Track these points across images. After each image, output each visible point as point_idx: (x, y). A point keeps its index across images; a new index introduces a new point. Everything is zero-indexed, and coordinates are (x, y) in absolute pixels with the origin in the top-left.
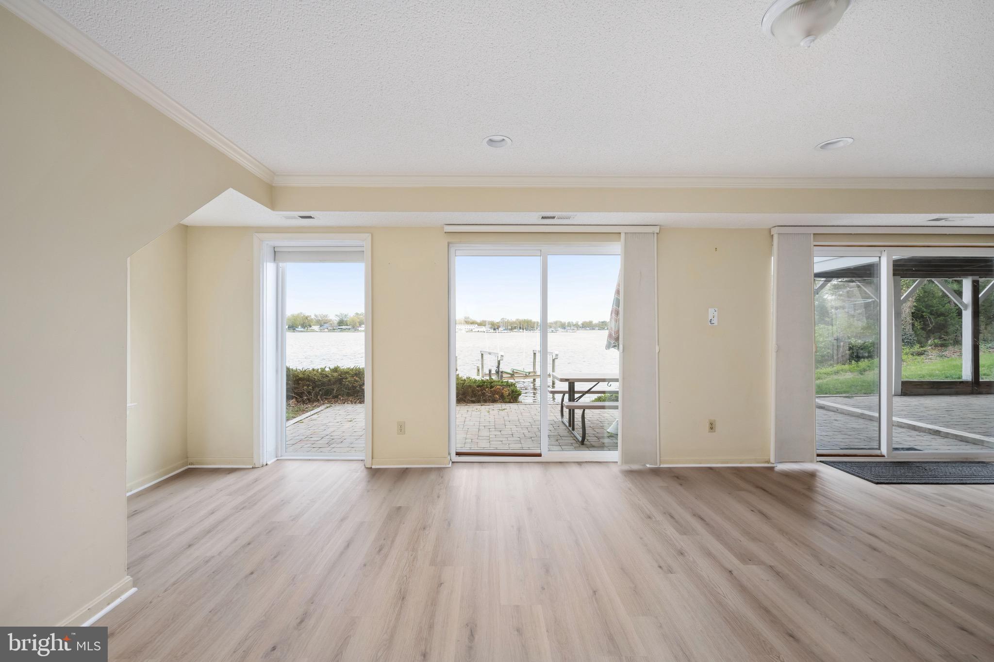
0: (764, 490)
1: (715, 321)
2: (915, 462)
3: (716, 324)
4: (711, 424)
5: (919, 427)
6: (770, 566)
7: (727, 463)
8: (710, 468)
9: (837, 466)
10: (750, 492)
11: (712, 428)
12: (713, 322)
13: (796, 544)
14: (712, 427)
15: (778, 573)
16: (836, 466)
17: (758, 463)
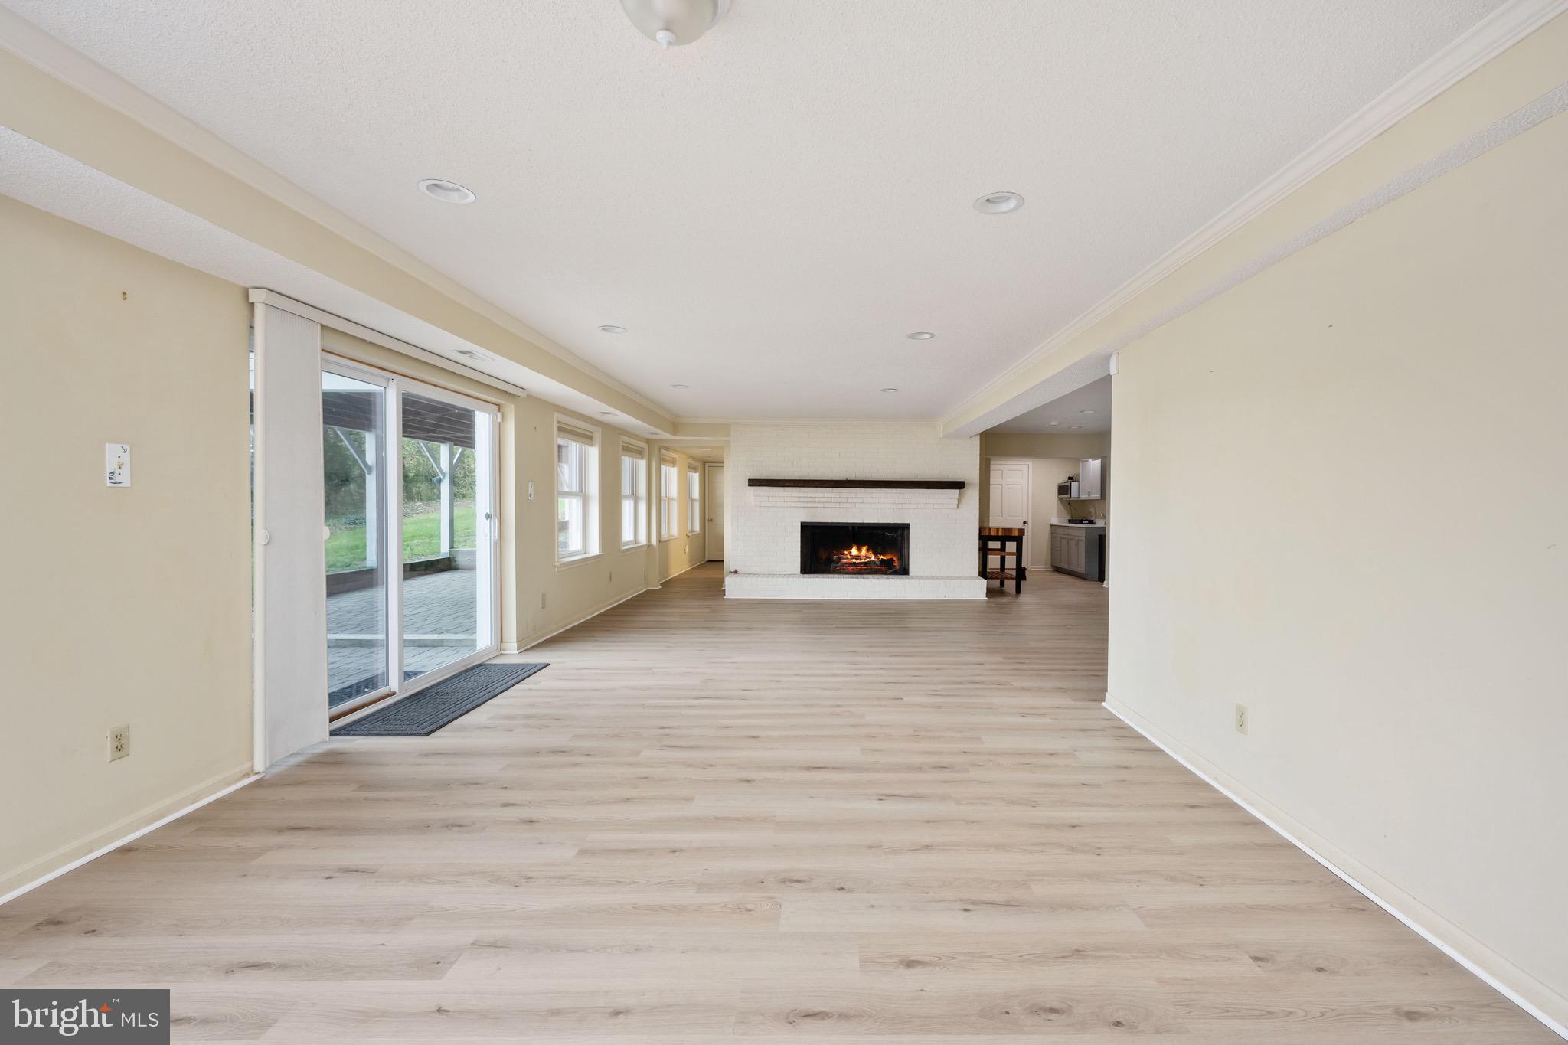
0: (302, 829)
1: (125, 477)
2: (428, 688)
3: (126, 483)
4: (118, 738)
5: (434, 641)
6: (473, 944)
7: (162, 816)
8: (125, 850)
9: (355, 733)
10: (281, 847)
11: (119, 749)
12: (117, 478)
13: (458, 882)
14: (120, 745)
15: (494, 945)
16: (352, 733)
17: (230, 784)
